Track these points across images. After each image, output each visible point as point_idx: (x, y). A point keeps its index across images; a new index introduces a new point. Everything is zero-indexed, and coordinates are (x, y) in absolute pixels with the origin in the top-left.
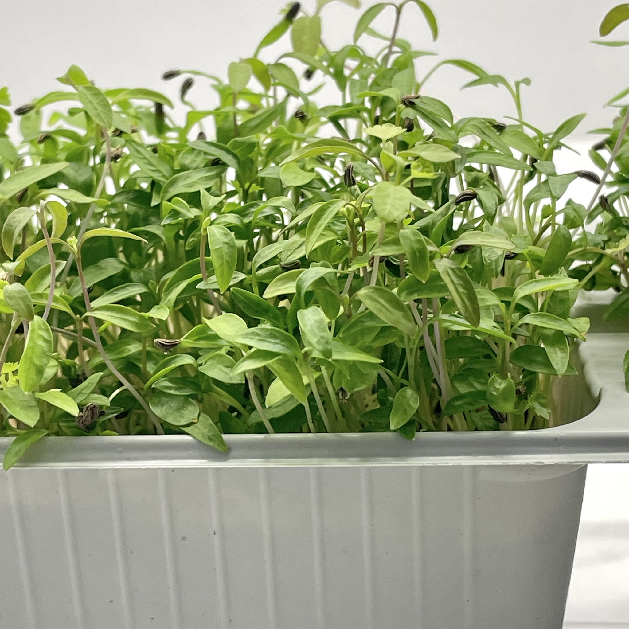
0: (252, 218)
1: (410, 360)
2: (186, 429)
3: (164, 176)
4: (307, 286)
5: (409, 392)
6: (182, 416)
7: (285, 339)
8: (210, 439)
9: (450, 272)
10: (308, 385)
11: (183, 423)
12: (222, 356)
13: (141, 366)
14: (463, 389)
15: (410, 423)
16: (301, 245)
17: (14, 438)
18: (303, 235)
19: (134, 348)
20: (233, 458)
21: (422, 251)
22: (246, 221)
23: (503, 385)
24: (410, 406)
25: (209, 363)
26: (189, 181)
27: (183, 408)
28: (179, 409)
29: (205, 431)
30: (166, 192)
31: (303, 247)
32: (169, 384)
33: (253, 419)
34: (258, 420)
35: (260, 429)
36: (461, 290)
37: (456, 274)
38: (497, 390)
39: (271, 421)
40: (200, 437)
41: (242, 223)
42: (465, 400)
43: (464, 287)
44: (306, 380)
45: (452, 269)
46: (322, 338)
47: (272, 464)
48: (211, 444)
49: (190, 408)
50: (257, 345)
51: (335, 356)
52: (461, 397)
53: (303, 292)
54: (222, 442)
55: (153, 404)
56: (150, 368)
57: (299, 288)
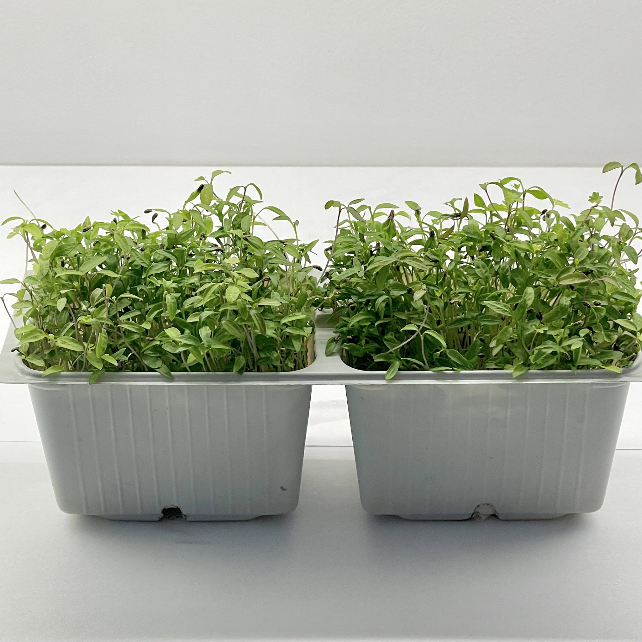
0: (182, 285)
1: (242, 345)
2: (157, 370)
3: (147, 265)
4: (203, 319)
5: (242, 357)
6: (155, 365)
7: (194, 339)
8: (166, 374)
9: (256, 315)
10: (203, 355)
11: (156, 367)
12: (170, 342)
13: (139, 343)
14: (262, 356)
15: (242, 368)
16: (202, 300)
17: (92, 372)
18: (202, 296)
19: (136, 337)
20: (175, 381)
21: (245, 308)
22: (180, 285)
23: (276, 355)
24: (241, 363)
25: (166, 344)
26: (157, 268)
27: (156, 361)
28: (154, 362)
29: (164, 371)
30: (148, 272)
31: (202, 301)
32: (150, 352)
33: (182, 366)
34: (184, 367)
35: (185, 370)
36: (259, 322)
37: (258, 316)
38: (274, 357)
39: (190, 367)
40: (162, 373)
41: (179, 286)
42: (263, 360)
43: (261, 321)
44: (202, 353)
45: (256, 314)
46: (208, 340)
47: (190, 384)
48: (167, 376)
49: (159, 361)
50: (184, 341)
51: (212, 347)
52: (261, 359)
53: (202, 321)
54: (171, 375)
55: (144, 359)
56: (142, 345)
57: (200, 319)
